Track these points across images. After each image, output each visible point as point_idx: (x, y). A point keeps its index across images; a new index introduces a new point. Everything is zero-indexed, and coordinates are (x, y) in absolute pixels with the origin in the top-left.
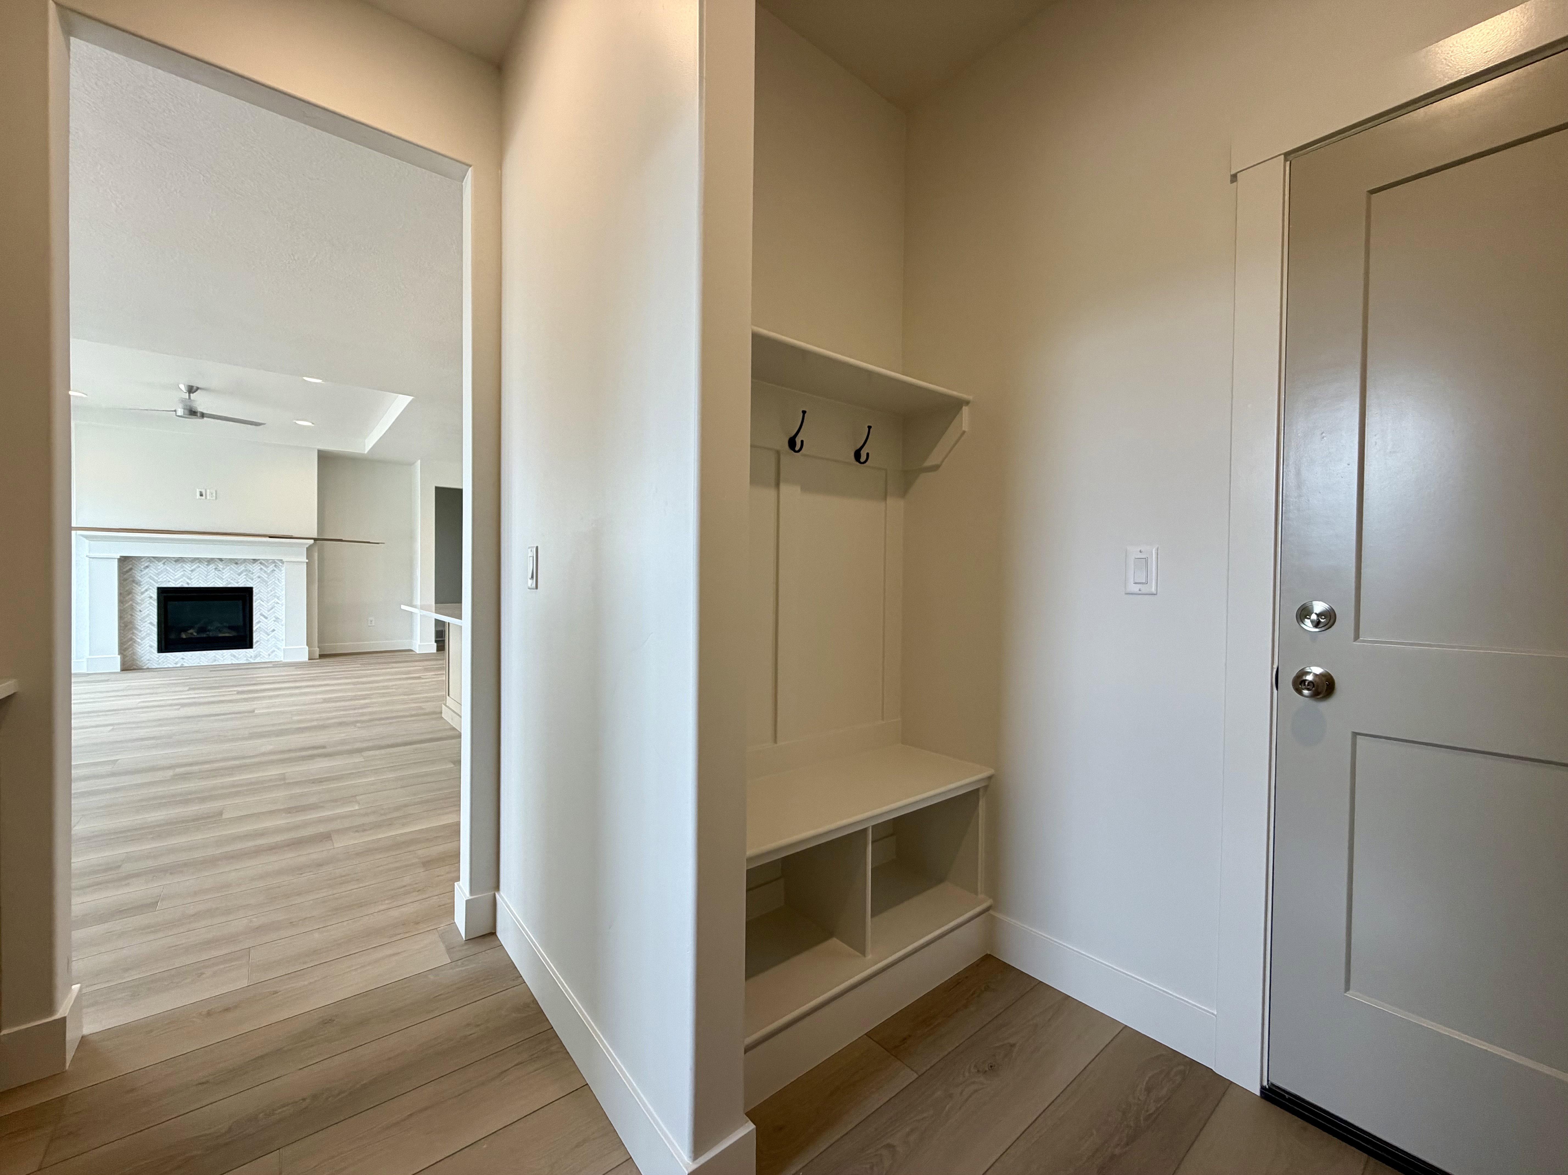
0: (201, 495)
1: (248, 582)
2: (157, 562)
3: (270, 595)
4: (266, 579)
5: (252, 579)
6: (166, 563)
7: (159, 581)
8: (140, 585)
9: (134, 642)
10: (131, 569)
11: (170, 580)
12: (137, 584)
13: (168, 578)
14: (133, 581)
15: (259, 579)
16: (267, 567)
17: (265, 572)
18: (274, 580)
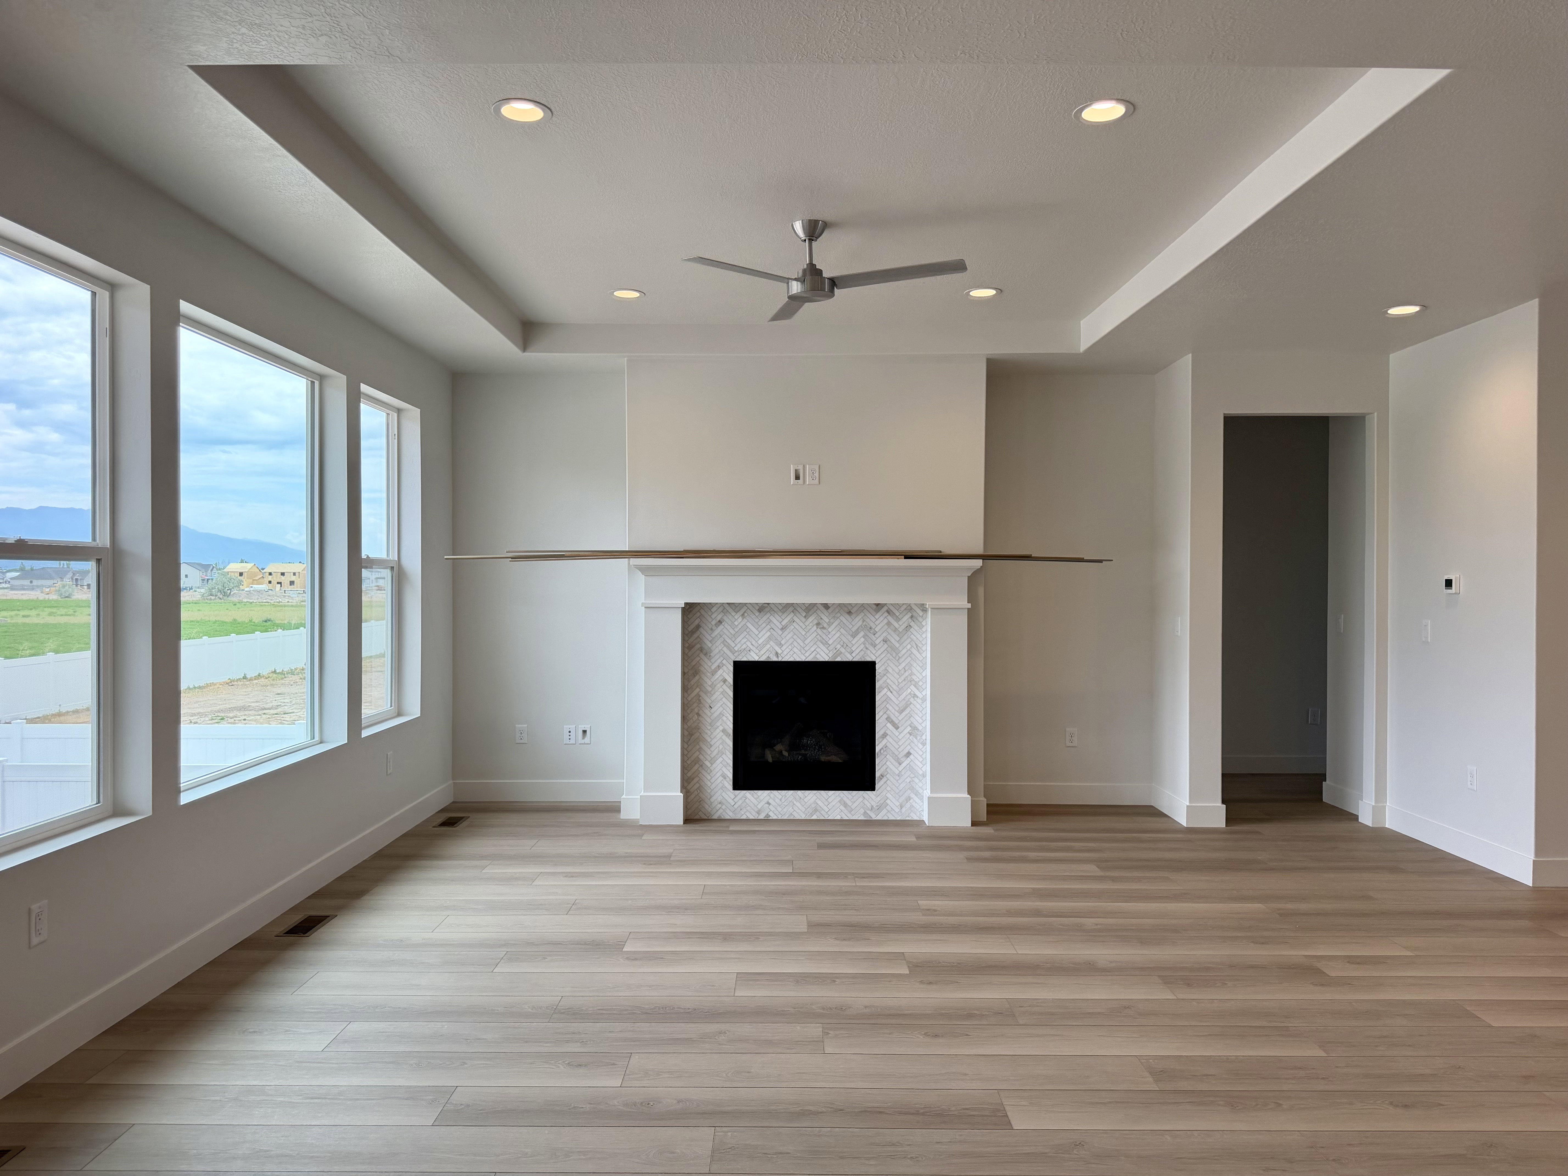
0: (797, 478)
1: (868, 652)
2: (733, 614)
3: (903, 678)
4: (897, 645)
5: (875, 646)
6: (746, 614)
7: (736, 649)
8: (710, 658)
9: (701, 766)
10: (698, 627)
11: (751, 647)
12: (706, 654)
13: (749, 644)
14: (701, 649)
15: (886, 646)
16: (898, 619)
17: (895, 630)
18: (909, 647)
